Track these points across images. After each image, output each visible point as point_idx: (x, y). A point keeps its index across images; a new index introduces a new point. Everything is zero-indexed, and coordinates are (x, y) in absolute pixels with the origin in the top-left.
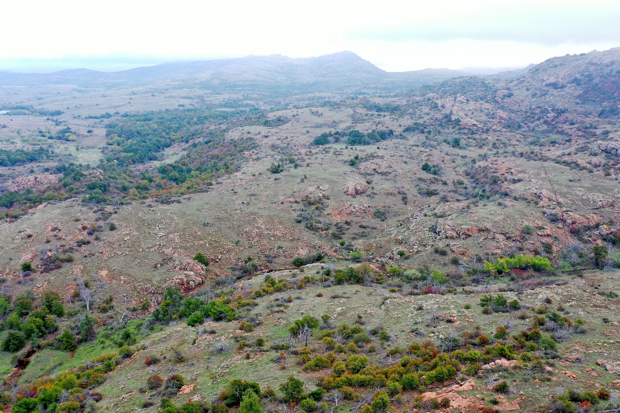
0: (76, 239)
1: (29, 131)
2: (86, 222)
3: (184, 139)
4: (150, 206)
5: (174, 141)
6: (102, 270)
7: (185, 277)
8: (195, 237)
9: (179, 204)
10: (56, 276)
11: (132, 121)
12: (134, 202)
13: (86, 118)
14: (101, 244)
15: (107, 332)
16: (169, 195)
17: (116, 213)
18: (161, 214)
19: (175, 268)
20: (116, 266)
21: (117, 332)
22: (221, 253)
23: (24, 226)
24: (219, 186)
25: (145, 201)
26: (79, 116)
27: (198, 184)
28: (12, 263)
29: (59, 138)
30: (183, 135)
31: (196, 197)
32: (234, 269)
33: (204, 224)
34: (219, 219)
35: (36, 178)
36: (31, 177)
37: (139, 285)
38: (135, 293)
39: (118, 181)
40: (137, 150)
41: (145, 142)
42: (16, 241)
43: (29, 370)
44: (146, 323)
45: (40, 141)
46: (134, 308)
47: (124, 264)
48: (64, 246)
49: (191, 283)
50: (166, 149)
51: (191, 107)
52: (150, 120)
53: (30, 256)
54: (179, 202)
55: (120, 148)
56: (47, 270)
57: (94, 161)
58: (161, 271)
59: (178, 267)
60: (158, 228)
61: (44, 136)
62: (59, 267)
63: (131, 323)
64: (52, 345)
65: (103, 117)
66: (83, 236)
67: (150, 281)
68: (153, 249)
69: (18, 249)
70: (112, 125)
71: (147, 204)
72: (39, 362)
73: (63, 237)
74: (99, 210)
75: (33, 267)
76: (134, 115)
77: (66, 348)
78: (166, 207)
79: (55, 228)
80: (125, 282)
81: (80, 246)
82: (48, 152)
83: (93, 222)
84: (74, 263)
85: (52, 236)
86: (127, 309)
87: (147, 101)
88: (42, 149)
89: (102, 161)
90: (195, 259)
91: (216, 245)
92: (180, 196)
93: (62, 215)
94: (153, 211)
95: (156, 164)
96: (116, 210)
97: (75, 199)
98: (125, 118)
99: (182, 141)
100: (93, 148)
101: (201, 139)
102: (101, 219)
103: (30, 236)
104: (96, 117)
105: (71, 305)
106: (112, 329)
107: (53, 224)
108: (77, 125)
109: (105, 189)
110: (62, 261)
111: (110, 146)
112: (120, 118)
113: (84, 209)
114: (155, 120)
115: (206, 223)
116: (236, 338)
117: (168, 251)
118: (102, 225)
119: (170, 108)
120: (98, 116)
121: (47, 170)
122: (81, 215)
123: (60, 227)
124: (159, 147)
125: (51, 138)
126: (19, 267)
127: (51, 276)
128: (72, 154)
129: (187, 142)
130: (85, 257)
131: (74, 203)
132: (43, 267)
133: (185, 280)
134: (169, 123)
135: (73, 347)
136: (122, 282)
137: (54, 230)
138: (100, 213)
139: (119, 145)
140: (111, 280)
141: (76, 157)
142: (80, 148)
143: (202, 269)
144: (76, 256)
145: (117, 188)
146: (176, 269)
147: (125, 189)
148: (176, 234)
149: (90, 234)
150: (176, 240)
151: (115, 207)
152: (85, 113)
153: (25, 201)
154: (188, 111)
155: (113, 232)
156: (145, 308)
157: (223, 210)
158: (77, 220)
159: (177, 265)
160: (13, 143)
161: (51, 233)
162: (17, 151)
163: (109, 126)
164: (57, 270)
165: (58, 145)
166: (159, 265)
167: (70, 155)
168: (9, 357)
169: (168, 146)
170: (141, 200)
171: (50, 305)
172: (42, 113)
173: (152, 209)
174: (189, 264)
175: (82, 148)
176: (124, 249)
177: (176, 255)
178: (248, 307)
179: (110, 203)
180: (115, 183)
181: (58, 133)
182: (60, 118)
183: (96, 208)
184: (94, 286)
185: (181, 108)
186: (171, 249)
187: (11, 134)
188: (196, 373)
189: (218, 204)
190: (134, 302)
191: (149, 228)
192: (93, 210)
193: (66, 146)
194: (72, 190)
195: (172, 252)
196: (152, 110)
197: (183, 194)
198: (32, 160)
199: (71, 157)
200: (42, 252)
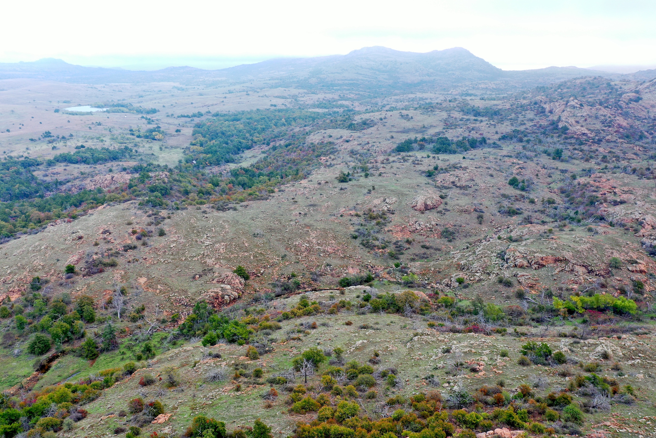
0: (123, 244)
1: (121, 129)
2: (137, 226)
3: (265, 141)
4: (205, 212)
5: (255, 143)
6: (141, 277)
7: (221, 291)
8: (241, 248)
9: (235, 212)
10: (96, 281)
11: (221, 120)
12: (190, 208)
13: (178, 117)
14: (147, 249)
15: (131, 342)
16: (227, 201)
17: (169, 218)
18: (214, 221)
19: (213, 280)
20: (155, 273)
21: (140, 344)
22: (265, 267)
23: (78, 227)
24: (280, 193)
25: (201, 206)
26: (172, 115)
27: (260, 191)
28: (59, 264)
29: (147, 137)
30: (265, 137)
31: (254, 205)
32: (275, 286)
33: (254, 234)
34: (271, 230)
35: (113, 177)
36: (108, 177)
37: (174, 296)
38: (168, 304)
39: (182, 185)
40: (216, 151)
41: (227, 143)
42: (67, 242)
43: (48, 376)
44: (170, 336)
45: (128, 139)
46: (164, 320)
47: (165, 272)
48: (111, 249)
49: (226, 297)
50: (246, 152)
51: (284, 107)
52: (238, 120)
53: (75, 258)
54: (235, 209)
55: (202, 149)
56: (89, 274)
57: (174, 161)
58: (198, 282)
59: (216, 279)
60: (205, 236)
61: (133, 135)
62: (101, 271)
63: (157, 335)
64: (74, 352)
65: (194, 116)
66: (131, 240)
67: (185, 292)
68: (196, 259)
69: (67, 251)
70: (200, 125)
71: (202, 210)
72: (59, 368)
73: (112, 241)
74: (153, 214)
75: (77, 269)
76: (225, 115)
77: (87, 357)
78: (221, 214)
79: (106, 231)
80: (160, 291)
81: (126, 251)
82: (131, 151)
83: (145, 226)
84: (117, 268)
85: (101, 239)
86: (157, 320)
87: (241, 100)
88: (126, 148)
89: (180, 162)
90: (235, 272)
91: (260, 258)
92: (238, 203)
93: (117, 217)
94: (207, 217)
95: (232, 166)
96: (170, 215)
97: (134, 201)
98: (215, 118)
99: (264, 144)
100: (176, 147)
101: (282, 142)
102: (152, 223)
103: (80, 238)
104: (188, 116)
105: (104, 311)
106: (136, 340)
107: (106, 226)
108: (169, 124)
109: (165, 192)
110: (106, 265)
111: (192, 146)
112: (210, 117)
113: (139, 212)
114: (242, 121)
115: (256, 233)
116: (237, 365)
117: (210, 261)
118: (153, 230)
119: (261, 108)
120: (190, 115)
121: (124, 169)
122: (134, 219)
123: (111, 229)
124: (239, 149)
125: (139, 137)
126: (64, 269)
127: (91, 280)
128: (154, 154)
129: (268, 144)
130: (129, 262)
131: (132, 205)
132: (87, 270)
133: (220, 293)
134: (256, 123)
135: (94, 355)
136: (158, 291)
137: (104, 233)
138: (153, 217)
139: (201, 145)
140: (147, 288)
141: (158, 157)
142: (163, 148)
143: (241, 283)
144: (120, 260)
145: (179, 192)
146: (214, 282)
147: (187, 193)
148: (223, 244)
149: (139, 239)
150: (221, 250)
151: (170, 212)
152: (179, 112)
153: (92, 201)
154: (279, 111)
155: (162, 238)
156: (174, 320)
157: (277, 221)
158: (129, 224)
159: (216, 277)
160: (102, 141)
161: (102, 236)
162: (103, 149)
163: (198, 126)
164: (99, 274)
165: (144, 144)
166: (198, 276)
167: (153, 154)
168: (33, 360)
169: (249, 148)
170: (198, 206)
171: (82, 310)
172: (139, 111)
173: (206, 215)
174: (227, 277)
175: (166, 148)
176: (168, 256)
177: (217, 266)
178: (268, 331)
179: (166, 207)
180: (179, 186)
181: (147, 131)
182: (154, 117)
183: (151, 212)
184: (131, 293)
185: (273, 108)
186: (213, 259)
187: (104, 132)
188: (180, 401)
189: (274, 213)
190: (165, 313)
191: (198, 236)
192: (148, 214)
193: (151, 145)
194: (135, 191)
195: (214, 263)
196: (243, 110)
197: (241, 201)
198: (115, 158)
199: (153, 157)
200: (88, 255)
